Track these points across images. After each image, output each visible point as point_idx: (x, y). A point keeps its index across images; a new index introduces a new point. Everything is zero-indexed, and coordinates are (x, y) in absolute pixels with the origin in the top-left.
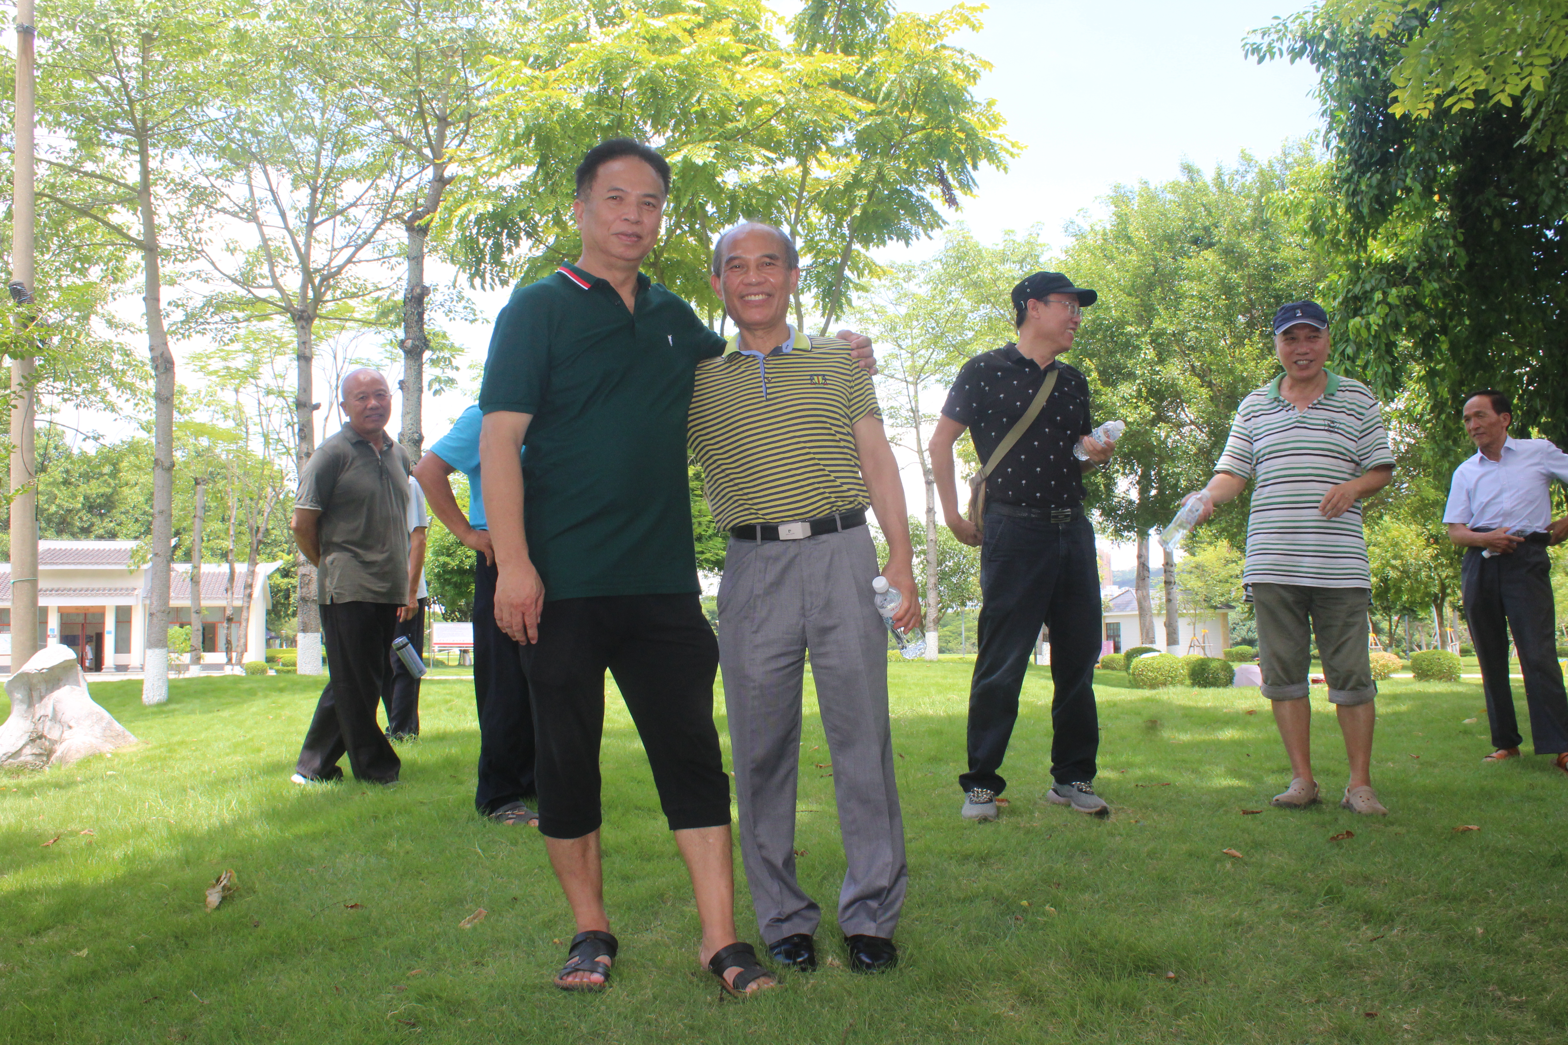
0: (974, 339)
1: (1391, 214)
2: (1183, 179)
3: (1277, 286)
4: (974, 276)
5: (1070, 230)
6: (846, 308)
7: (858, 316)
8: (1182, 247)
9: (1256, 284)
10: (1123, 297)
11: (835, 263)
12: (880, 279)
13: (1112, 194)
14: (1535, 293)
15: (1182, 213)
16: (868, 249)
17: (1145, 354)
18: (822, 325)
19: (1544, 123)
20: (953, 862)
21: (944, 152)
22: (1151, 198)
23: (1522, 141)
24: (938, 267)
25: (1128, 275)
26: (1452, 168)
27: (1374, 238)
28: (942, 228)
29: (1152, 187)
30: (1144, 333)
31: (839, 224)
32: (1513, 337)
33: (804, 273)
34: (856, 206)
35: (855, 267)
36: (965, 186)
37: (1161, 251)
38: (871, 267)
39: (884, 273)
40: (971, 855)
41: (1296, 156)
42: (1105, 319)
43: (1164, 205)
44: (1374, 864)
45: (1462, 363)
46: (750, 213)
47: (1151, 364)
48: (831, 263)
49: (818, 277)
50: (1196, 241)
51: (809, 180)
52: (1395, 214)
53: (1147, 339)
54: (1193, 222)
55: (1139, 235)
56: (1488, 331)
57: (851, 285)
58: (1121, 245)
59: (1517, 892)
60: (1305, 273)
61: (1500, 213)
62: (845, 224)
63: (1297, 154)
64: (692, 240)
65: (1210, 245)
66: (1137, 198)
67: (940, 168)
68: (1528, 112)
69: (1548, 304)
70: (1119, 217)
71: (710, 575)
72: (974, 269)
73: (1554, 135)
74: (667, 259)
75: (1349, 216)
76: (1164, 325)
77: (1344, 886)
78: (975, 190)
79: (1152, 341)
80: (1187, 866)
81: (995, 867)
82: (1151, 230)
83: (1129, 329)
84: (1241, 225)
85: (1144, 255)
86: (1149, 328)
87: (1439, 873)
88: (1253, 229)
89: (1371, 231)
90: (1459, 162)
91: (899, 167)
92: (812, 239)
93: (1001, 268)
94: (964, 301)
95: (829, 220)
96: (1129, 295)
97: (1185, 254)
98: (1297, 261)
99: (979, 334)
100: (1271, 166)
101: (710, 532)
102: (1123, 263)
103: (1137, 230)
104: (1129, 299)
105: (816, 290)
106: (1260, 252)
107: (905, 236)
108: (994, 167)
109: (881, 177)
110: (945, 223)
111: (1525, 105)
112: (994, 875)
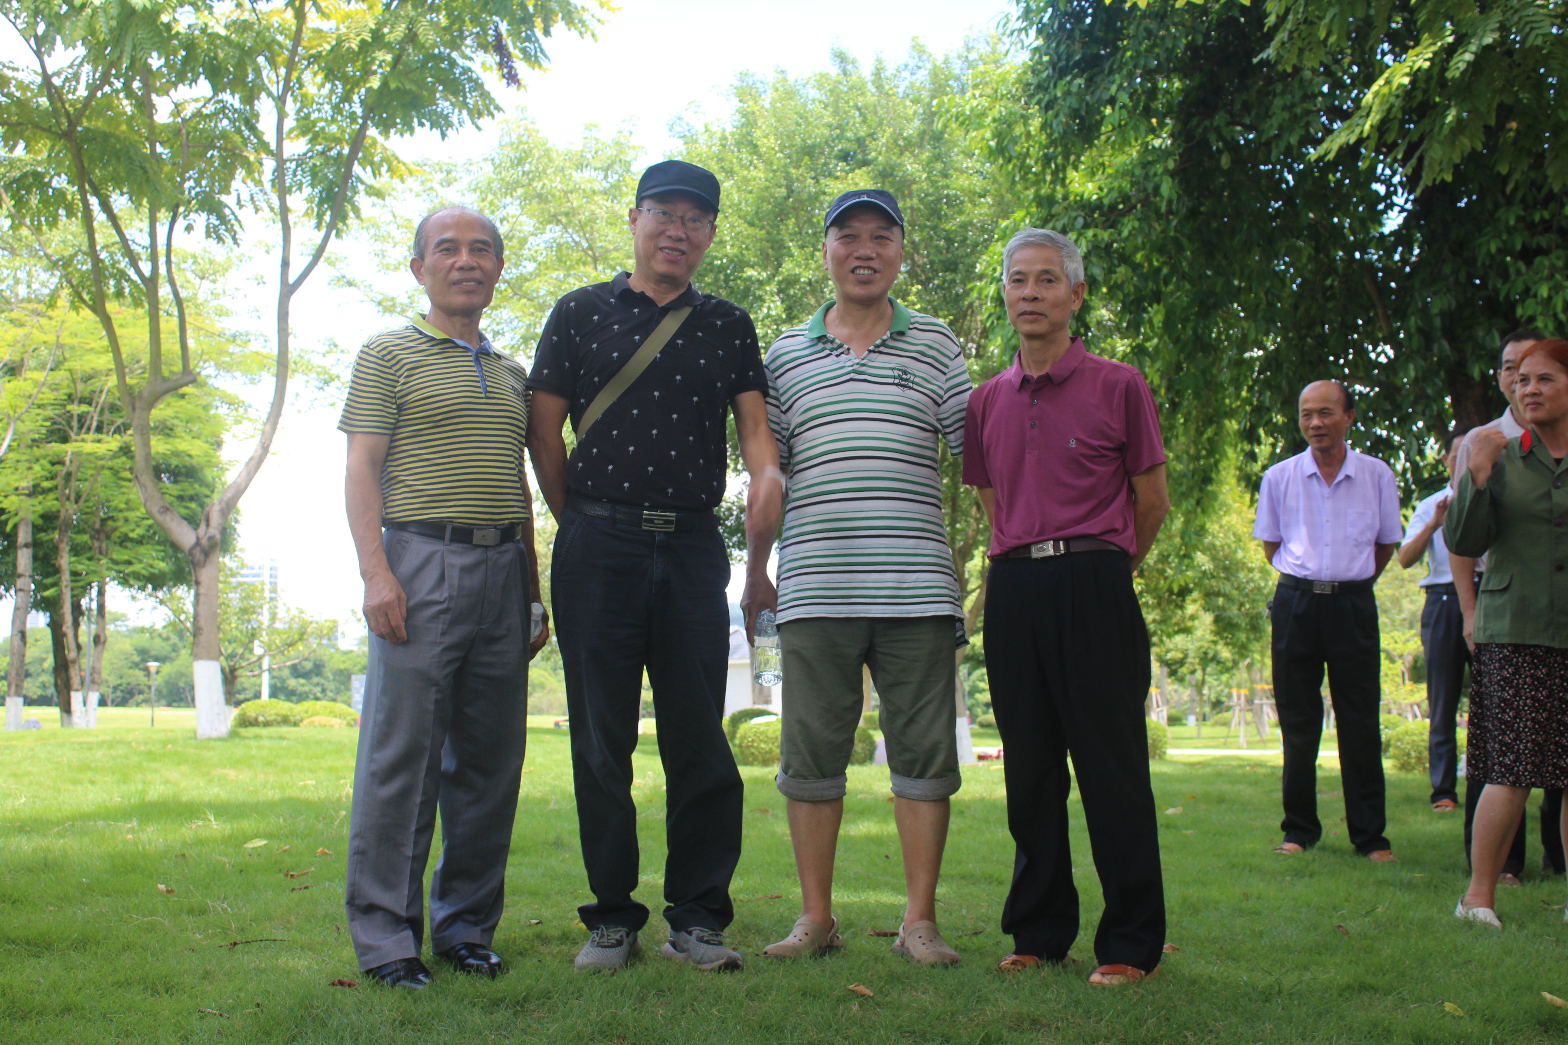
0: (537, 274)
1: (1098, 138)
2: (834, 71)
3: (948, 227)
4: (537, 185)
5: (677, 128)
6: (352, 220)
7: (372, 232)
8: (826, 164)
9: (922, 221)
10: (745, 229)
11: (340, 154)
12: (403, 181)
13: (737, 83)
14: (1271, 254)
15: (828, 119)
16: (387, 137)
17: (769, 308)
18: (319, 241)
19: (1291, 33)
20: (477, 1010)
21: (506, 8)
22: (790, 94)
23: (1264, 55)
24: (489, 168)
25: (751, 198)
26: (1177, 84)
27: (1076, 168)
28: (493, 116)
29: (791, 79)
30: (771, 278)
31: (346, 98)
32: (1243, 310)
33: (293, 165)
34: (374, 73)
35: (368, 161)
36: (533, 59)
37: (797, 167)
38: (391, 163)
39: (411, 173)
40: (502, 1000)
41: (982, 51)
42: (716, 258)
43: (805, 105)
44: (1045, 1002)
45: (1176, 341)
46: (215, 74)
47: (778, 321)
48: (333, 153)
49: (314, 173)
50: (845, 157)
51: (306, 34)
52: (1103, 138)
53: (773, 287)
54: (843, 130)
55: (768, 143)
56: (1212, 301)
57: (361, 187)
58: (745, 156)
59: (1222, 1035)
60: (985, 210)
61: (1232, 146)
62: (356, 98)
63: (985, 49)
64: (128, 107)
65: (865, 163)
66: (769, 92)
67: (496, 29)
68: (1271, 20)
69: (1287, 271)
70: (744, 116)
71: (141, 595)
72: (540, 174)
73: (1301, 51)
74: (87, 130)
75: (1044, 137)
76: (797, 271)
77: (1005, 1033)
78: (545, 63)
79: (780, 291)
80: (800, 1010)
81: (536, 1014)
82: (786, 138)
83: (750, 272)
84: (905, 139)
85: (774, 171)
86: (776, 272)
87: (1125, 1012)
88: (921, 146)
89: (1072, 158)
90: (1185, 76)
91: (438, 23)
92: (307, 117)
93: (577, 176)
94: (523, 218)
95: (332, 91)
96: (751, 224)
97: (831, 175)
98: (974, 193)
99: (543, 268)
100: (946, 61)
101: (140, 531)
102: (746, 180)
103: (766, 136)
104: (751, 231)
105: (309, 189)
106: (928, 178)
107: (441, 123)
108: (574, 33)
109: (411, 37)
110: (498, 108)
111: (1268, 10)
112: (535, 1026)
